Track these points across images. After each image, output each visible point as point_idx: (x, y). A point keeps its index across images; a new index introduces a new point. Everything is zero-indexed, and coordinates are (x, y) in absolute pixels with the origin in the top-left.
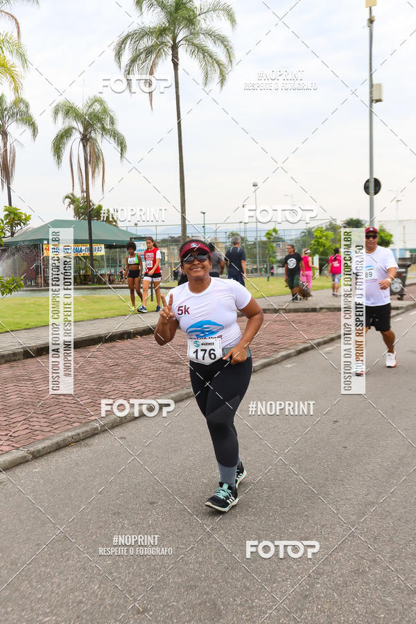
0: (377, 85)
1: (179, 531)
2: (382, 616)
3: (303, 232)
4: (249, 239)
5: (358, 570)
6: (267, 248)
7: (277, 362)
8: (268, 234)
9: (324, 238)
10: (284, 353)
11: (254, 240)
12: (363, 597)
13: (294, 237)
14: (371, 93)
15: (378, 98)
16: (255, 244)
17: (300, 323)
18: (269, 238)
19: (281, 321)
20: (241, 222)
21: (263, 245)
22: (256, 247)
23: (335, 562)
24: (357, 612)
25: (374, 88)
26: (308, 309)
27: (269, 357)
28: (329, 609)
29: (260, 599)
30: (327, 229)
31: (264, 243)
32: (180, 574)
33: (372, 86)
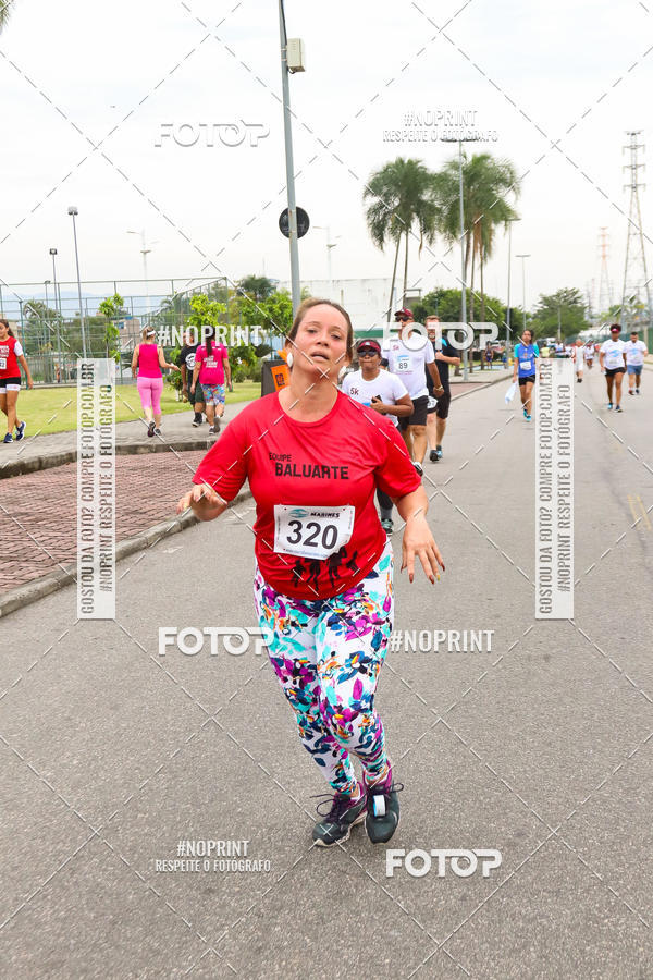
0: (294, 41)
1: (14, 869)
2: (387, 961)
3: (166, 302)
4: (64, 314)
5: (339, 893)
6: (102, 331)
7: (146, 546)
8: (105, 305)
9: (209, 313)
10: (158, 528)
11: (75, 316)
12: (352, 936)
13: (149, 311)
14: (284, 54)
15: (298, 65)
16: (77, 322)
17: (179, 470)
18: (108, 314)
19: (144, 468)
20: (47, 282)
21: (95, 325)
22: (79, 330)
23: (299, 886)
24: (346, 963)
25: (289, 46)
26: (191, 444)
27: (132, 537)
28: (300, 965)
29: (180, 967)
30: (211, 296)
31: (93, 321)
32: (29, 946)
33: (285, 41)
